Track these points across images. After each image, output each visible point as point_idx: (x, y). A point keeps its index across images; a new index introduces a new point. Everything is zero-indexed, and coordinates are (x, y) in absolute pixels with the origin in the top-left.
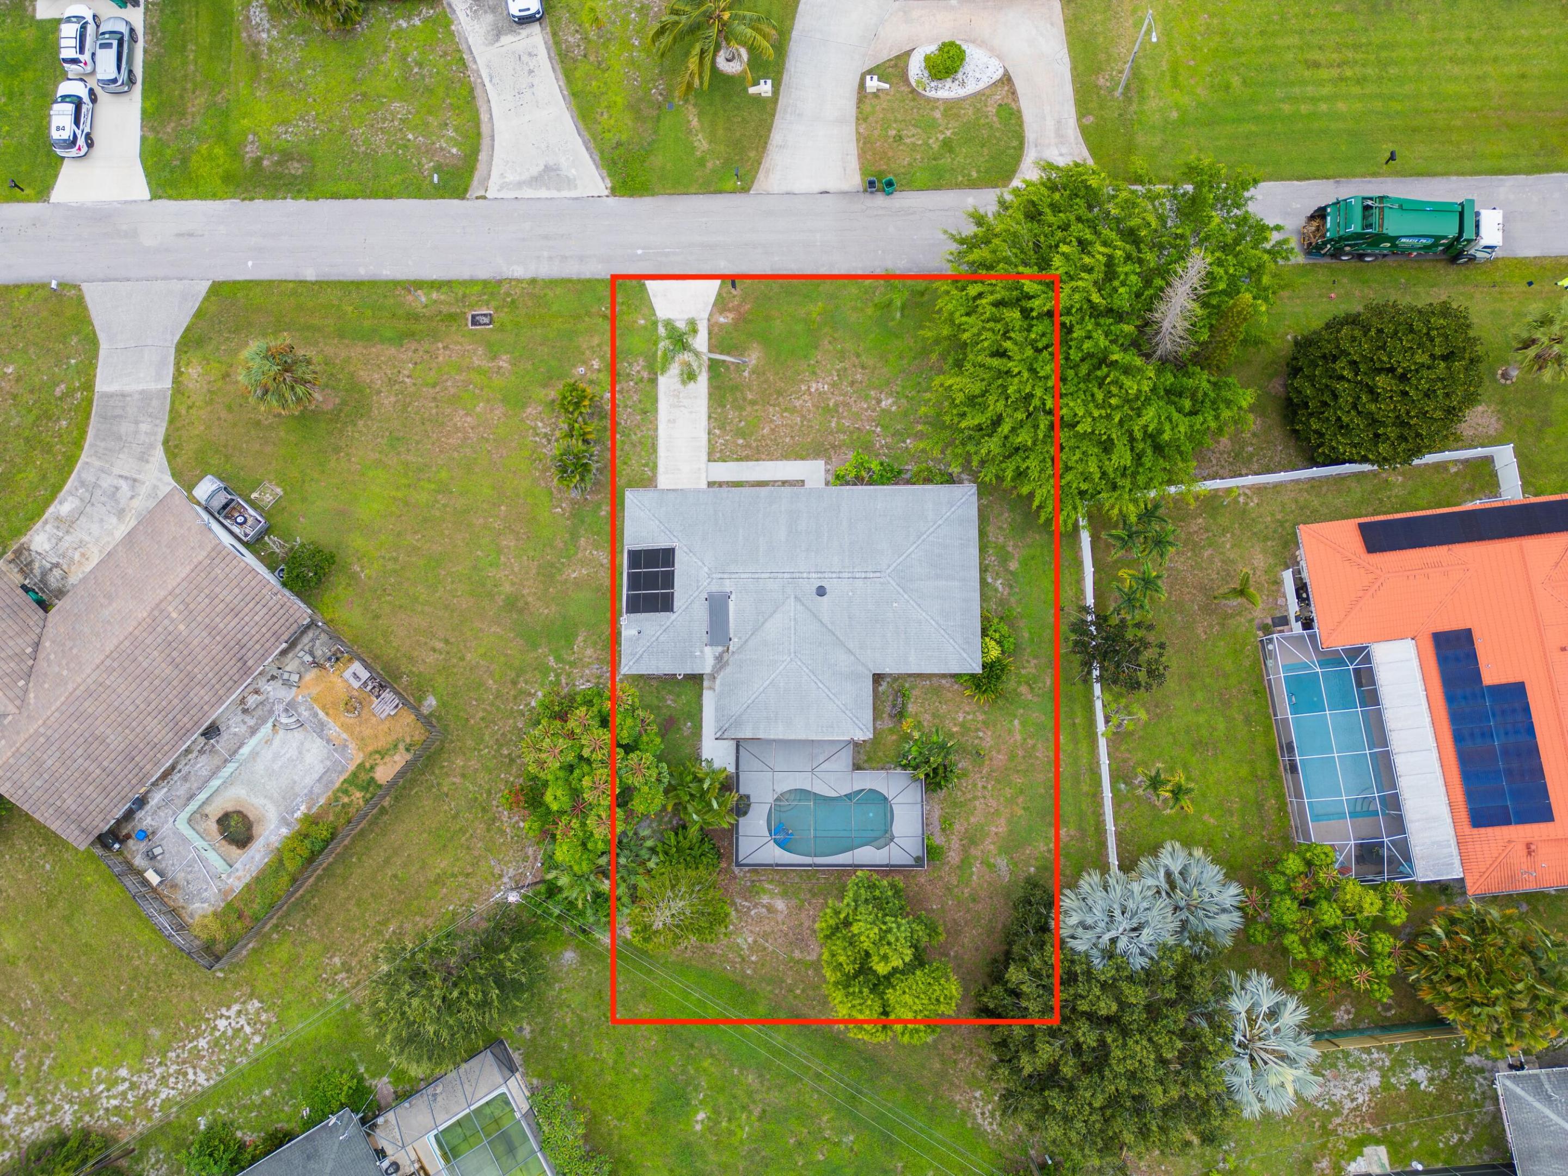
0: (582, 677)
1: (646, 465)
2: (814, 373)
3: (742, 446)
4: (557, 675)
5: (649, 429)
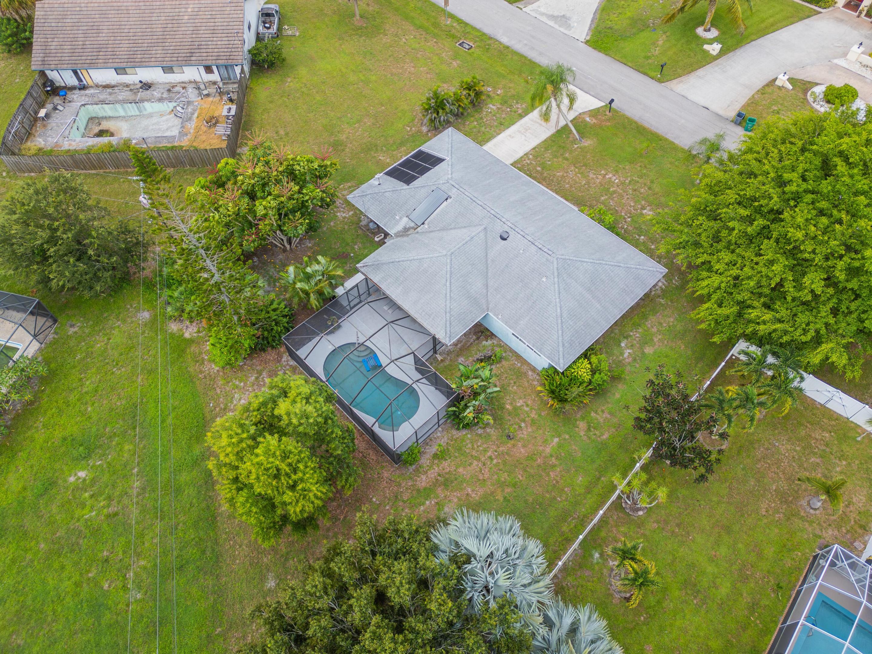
2: (617, 171)
3: (537, 171)
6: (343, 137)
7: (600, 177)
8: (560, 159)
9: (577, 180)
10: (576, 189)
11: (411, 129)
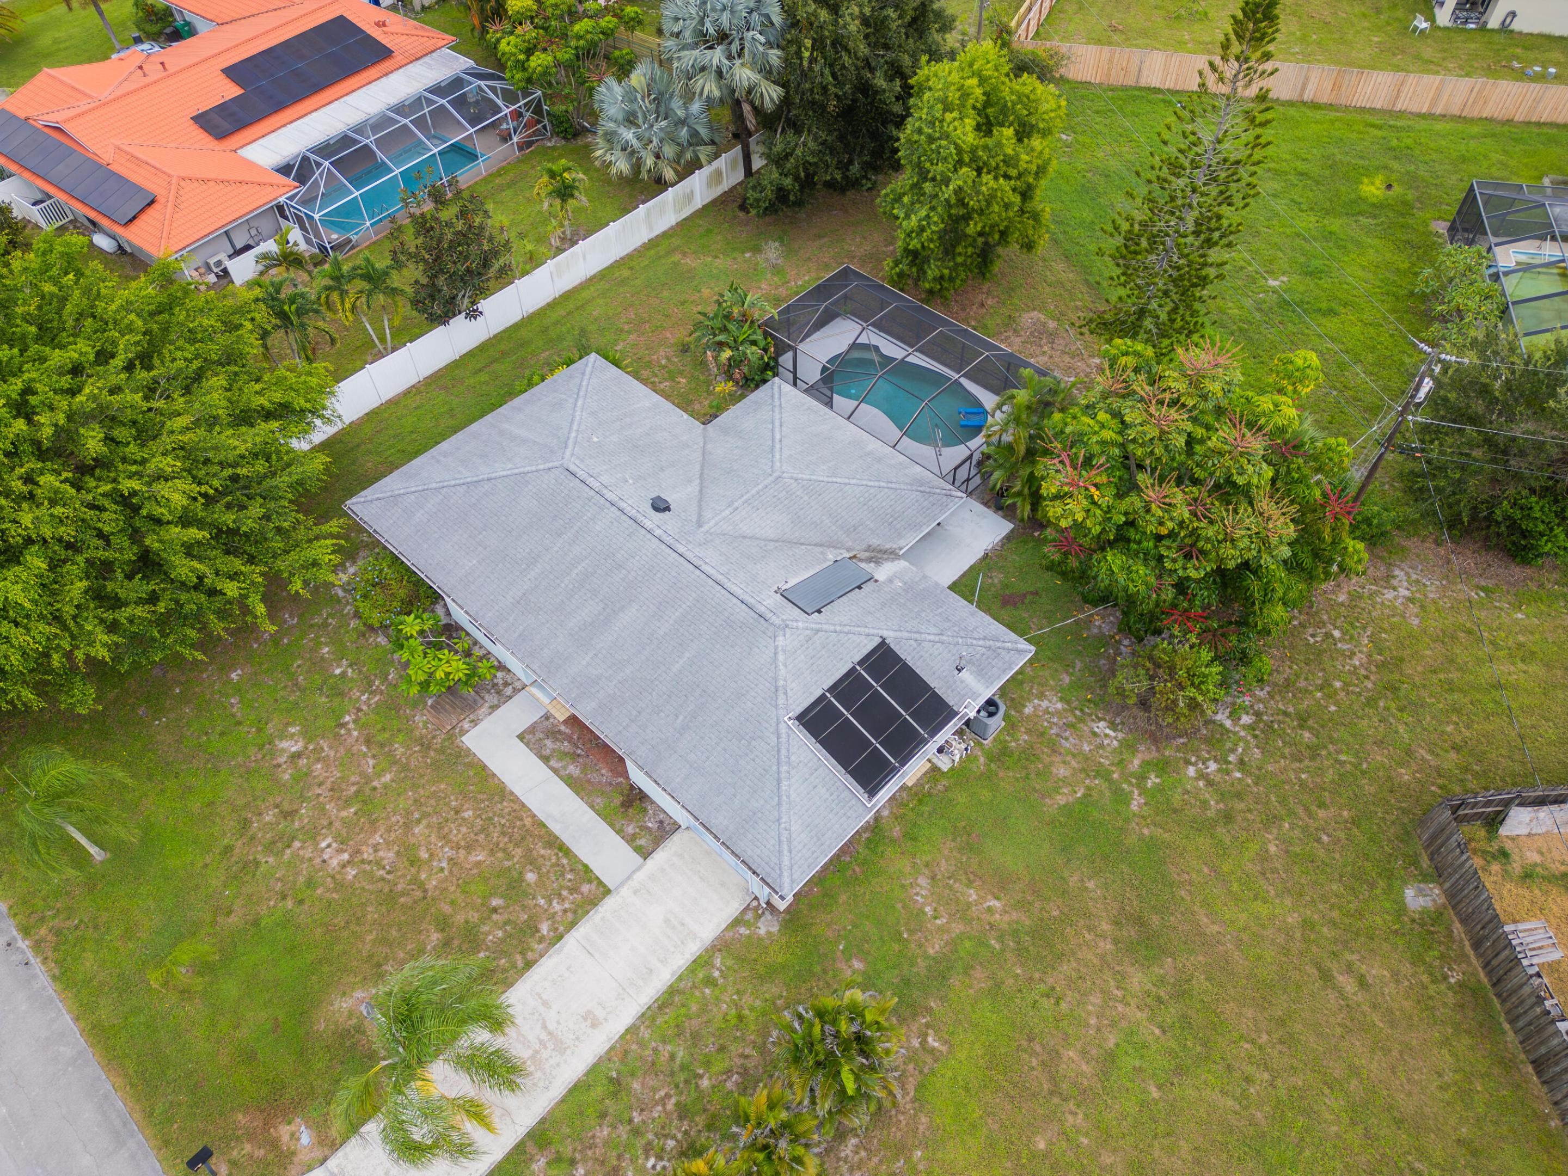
0: (1102, 746)
1: (710, 982)
2: (310, 883)
3: (538, 869)
4: (1142, 778)
5: (642, 1044)
6: (1138, 980)
7: (367, 853)
8: (460, 918)
9: (433, 838)
10: (448, 804)
11: (924, 1042)
